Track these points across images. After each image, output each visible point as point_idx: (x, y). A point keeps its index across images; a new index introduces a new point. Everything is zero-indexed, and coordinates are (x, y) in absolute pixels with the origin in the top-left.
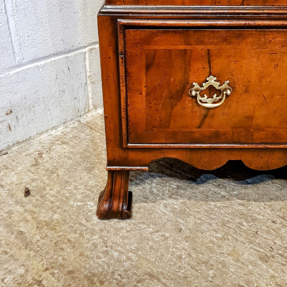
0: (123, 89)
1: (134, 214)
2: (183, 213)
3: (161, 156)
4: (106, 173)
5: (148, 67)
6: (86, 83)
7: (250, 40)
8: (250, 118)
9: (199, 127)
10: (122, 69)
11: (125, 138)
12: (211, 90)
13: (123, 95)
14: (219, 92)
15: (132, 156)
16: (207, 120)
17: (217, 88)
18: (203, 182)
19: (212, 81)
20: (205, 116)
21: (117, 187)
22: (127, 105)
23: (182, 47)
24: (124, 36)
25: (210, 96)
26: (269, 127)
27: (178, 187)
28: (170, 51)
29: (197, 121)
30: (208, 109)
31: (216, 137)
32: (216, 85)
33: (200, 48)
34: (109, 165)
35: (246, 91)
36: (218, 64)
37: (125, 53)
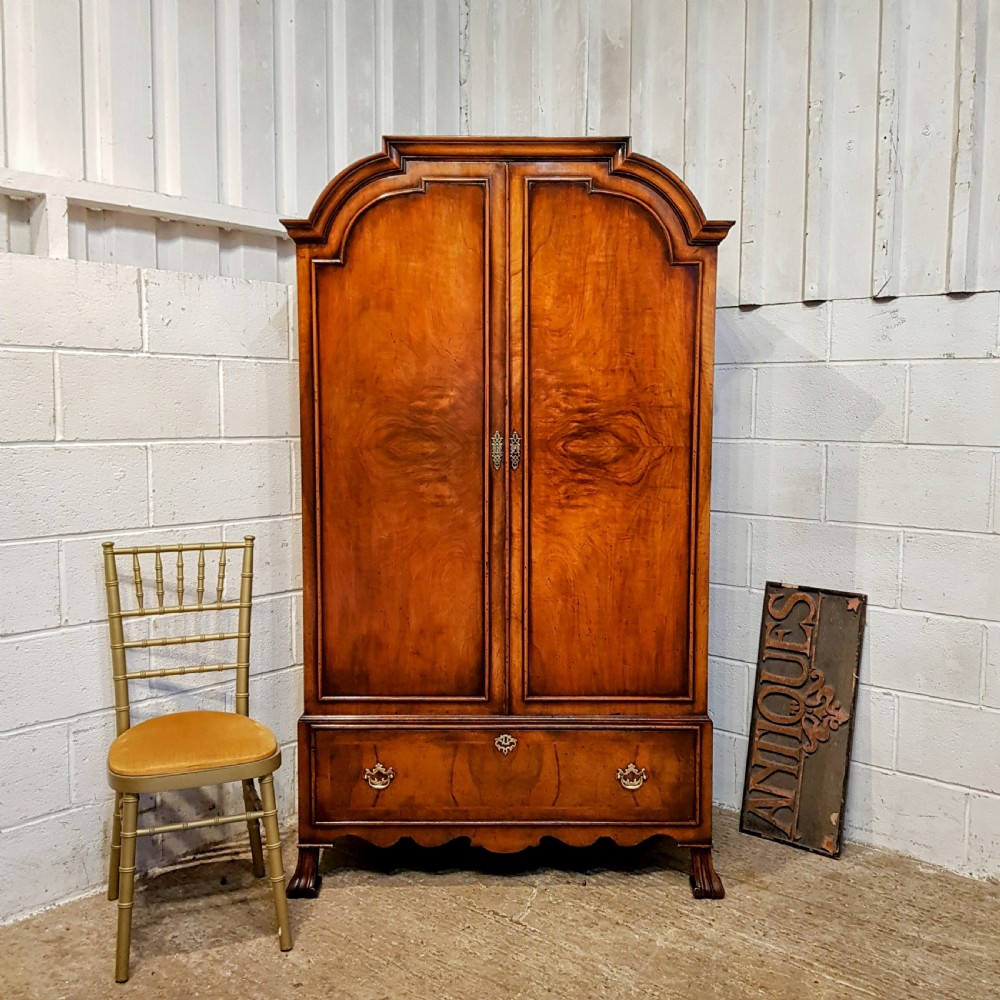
0: (314, 774)
1: (321, 895)
2: (366, 894)
3: (344, 833)
4: (297, 850)
5: (332, 757)
6: (293, 780)
7: (402, 738)
8: (412, 798)
9: (374, 806)
10: (313, 759)
11: (314, 815)
12: (380, 775)
13: (313, 779)
14: (386, 777)
15: (320, 833)
16: (379, 800)
17: (384, 772)
18: (395, 874)
19: (379, 767)
20: (377, 797)
21: (306, 865)
22: (316, 788)
23: (356, 743)
24: (315, 736)
25: (379, 780)
26: (428, 806)
27: (369, 877)
28: (347, 746)
29: (372, 802)
30: (379, 790)
31: (387, 815)
32: (383, 771)
33: (370, 744)
34: (300, 843)
35: (406, 776)
36: (382, 755)
37: (316, 748)
